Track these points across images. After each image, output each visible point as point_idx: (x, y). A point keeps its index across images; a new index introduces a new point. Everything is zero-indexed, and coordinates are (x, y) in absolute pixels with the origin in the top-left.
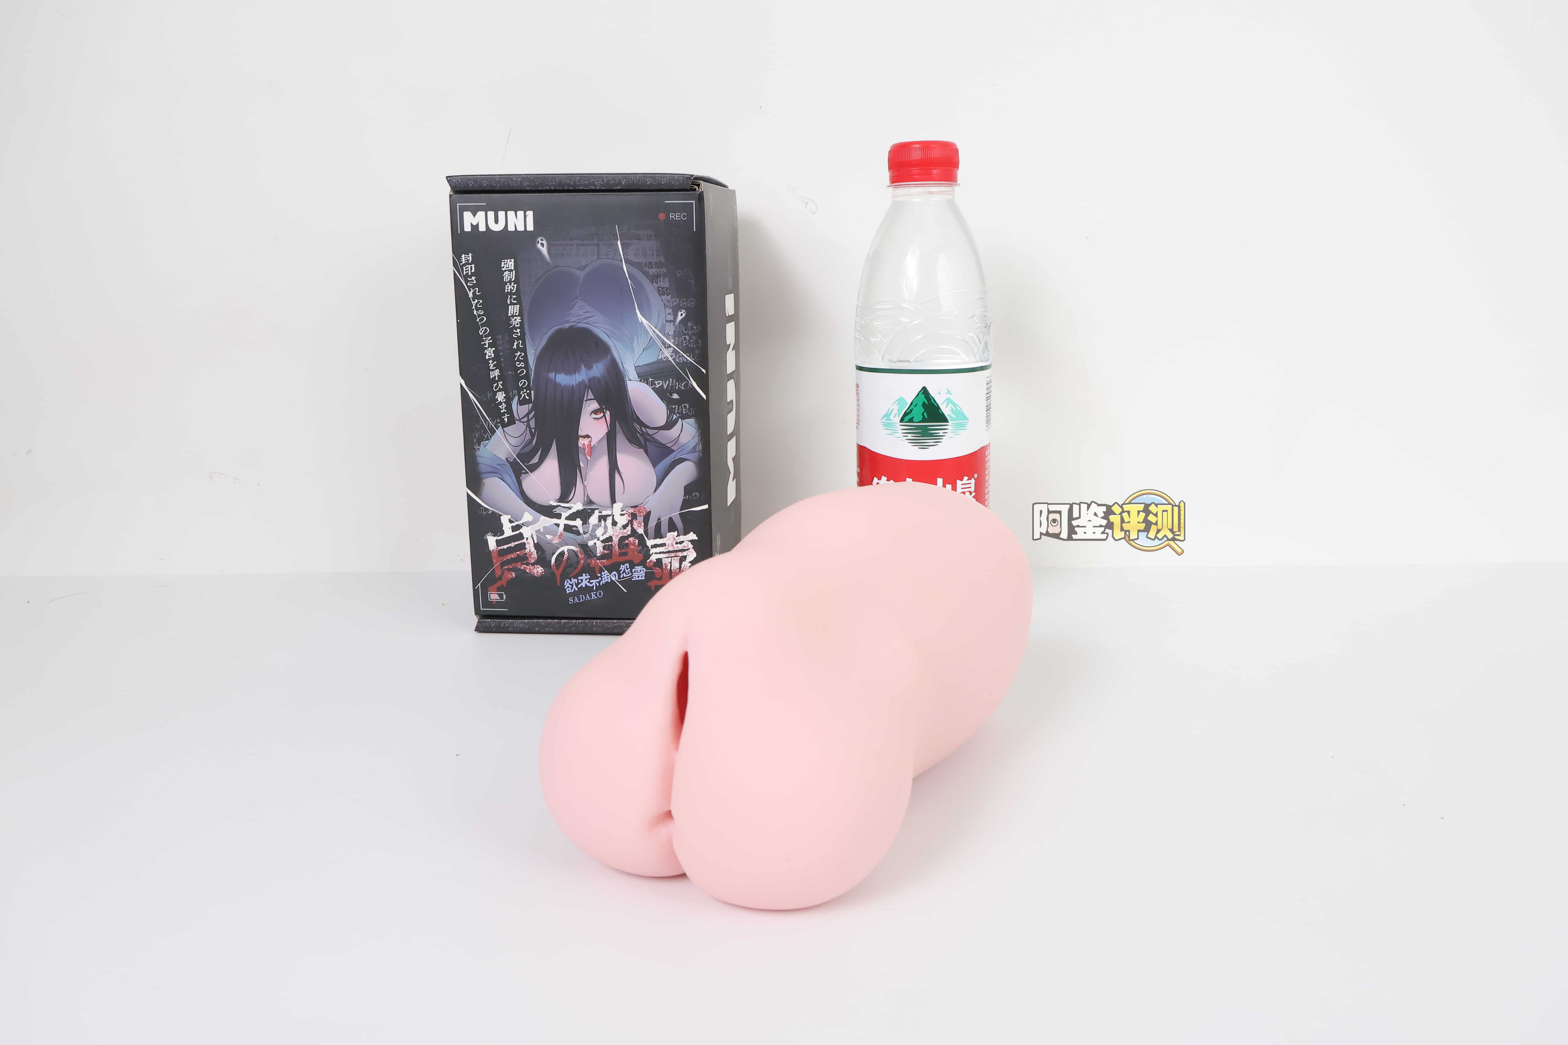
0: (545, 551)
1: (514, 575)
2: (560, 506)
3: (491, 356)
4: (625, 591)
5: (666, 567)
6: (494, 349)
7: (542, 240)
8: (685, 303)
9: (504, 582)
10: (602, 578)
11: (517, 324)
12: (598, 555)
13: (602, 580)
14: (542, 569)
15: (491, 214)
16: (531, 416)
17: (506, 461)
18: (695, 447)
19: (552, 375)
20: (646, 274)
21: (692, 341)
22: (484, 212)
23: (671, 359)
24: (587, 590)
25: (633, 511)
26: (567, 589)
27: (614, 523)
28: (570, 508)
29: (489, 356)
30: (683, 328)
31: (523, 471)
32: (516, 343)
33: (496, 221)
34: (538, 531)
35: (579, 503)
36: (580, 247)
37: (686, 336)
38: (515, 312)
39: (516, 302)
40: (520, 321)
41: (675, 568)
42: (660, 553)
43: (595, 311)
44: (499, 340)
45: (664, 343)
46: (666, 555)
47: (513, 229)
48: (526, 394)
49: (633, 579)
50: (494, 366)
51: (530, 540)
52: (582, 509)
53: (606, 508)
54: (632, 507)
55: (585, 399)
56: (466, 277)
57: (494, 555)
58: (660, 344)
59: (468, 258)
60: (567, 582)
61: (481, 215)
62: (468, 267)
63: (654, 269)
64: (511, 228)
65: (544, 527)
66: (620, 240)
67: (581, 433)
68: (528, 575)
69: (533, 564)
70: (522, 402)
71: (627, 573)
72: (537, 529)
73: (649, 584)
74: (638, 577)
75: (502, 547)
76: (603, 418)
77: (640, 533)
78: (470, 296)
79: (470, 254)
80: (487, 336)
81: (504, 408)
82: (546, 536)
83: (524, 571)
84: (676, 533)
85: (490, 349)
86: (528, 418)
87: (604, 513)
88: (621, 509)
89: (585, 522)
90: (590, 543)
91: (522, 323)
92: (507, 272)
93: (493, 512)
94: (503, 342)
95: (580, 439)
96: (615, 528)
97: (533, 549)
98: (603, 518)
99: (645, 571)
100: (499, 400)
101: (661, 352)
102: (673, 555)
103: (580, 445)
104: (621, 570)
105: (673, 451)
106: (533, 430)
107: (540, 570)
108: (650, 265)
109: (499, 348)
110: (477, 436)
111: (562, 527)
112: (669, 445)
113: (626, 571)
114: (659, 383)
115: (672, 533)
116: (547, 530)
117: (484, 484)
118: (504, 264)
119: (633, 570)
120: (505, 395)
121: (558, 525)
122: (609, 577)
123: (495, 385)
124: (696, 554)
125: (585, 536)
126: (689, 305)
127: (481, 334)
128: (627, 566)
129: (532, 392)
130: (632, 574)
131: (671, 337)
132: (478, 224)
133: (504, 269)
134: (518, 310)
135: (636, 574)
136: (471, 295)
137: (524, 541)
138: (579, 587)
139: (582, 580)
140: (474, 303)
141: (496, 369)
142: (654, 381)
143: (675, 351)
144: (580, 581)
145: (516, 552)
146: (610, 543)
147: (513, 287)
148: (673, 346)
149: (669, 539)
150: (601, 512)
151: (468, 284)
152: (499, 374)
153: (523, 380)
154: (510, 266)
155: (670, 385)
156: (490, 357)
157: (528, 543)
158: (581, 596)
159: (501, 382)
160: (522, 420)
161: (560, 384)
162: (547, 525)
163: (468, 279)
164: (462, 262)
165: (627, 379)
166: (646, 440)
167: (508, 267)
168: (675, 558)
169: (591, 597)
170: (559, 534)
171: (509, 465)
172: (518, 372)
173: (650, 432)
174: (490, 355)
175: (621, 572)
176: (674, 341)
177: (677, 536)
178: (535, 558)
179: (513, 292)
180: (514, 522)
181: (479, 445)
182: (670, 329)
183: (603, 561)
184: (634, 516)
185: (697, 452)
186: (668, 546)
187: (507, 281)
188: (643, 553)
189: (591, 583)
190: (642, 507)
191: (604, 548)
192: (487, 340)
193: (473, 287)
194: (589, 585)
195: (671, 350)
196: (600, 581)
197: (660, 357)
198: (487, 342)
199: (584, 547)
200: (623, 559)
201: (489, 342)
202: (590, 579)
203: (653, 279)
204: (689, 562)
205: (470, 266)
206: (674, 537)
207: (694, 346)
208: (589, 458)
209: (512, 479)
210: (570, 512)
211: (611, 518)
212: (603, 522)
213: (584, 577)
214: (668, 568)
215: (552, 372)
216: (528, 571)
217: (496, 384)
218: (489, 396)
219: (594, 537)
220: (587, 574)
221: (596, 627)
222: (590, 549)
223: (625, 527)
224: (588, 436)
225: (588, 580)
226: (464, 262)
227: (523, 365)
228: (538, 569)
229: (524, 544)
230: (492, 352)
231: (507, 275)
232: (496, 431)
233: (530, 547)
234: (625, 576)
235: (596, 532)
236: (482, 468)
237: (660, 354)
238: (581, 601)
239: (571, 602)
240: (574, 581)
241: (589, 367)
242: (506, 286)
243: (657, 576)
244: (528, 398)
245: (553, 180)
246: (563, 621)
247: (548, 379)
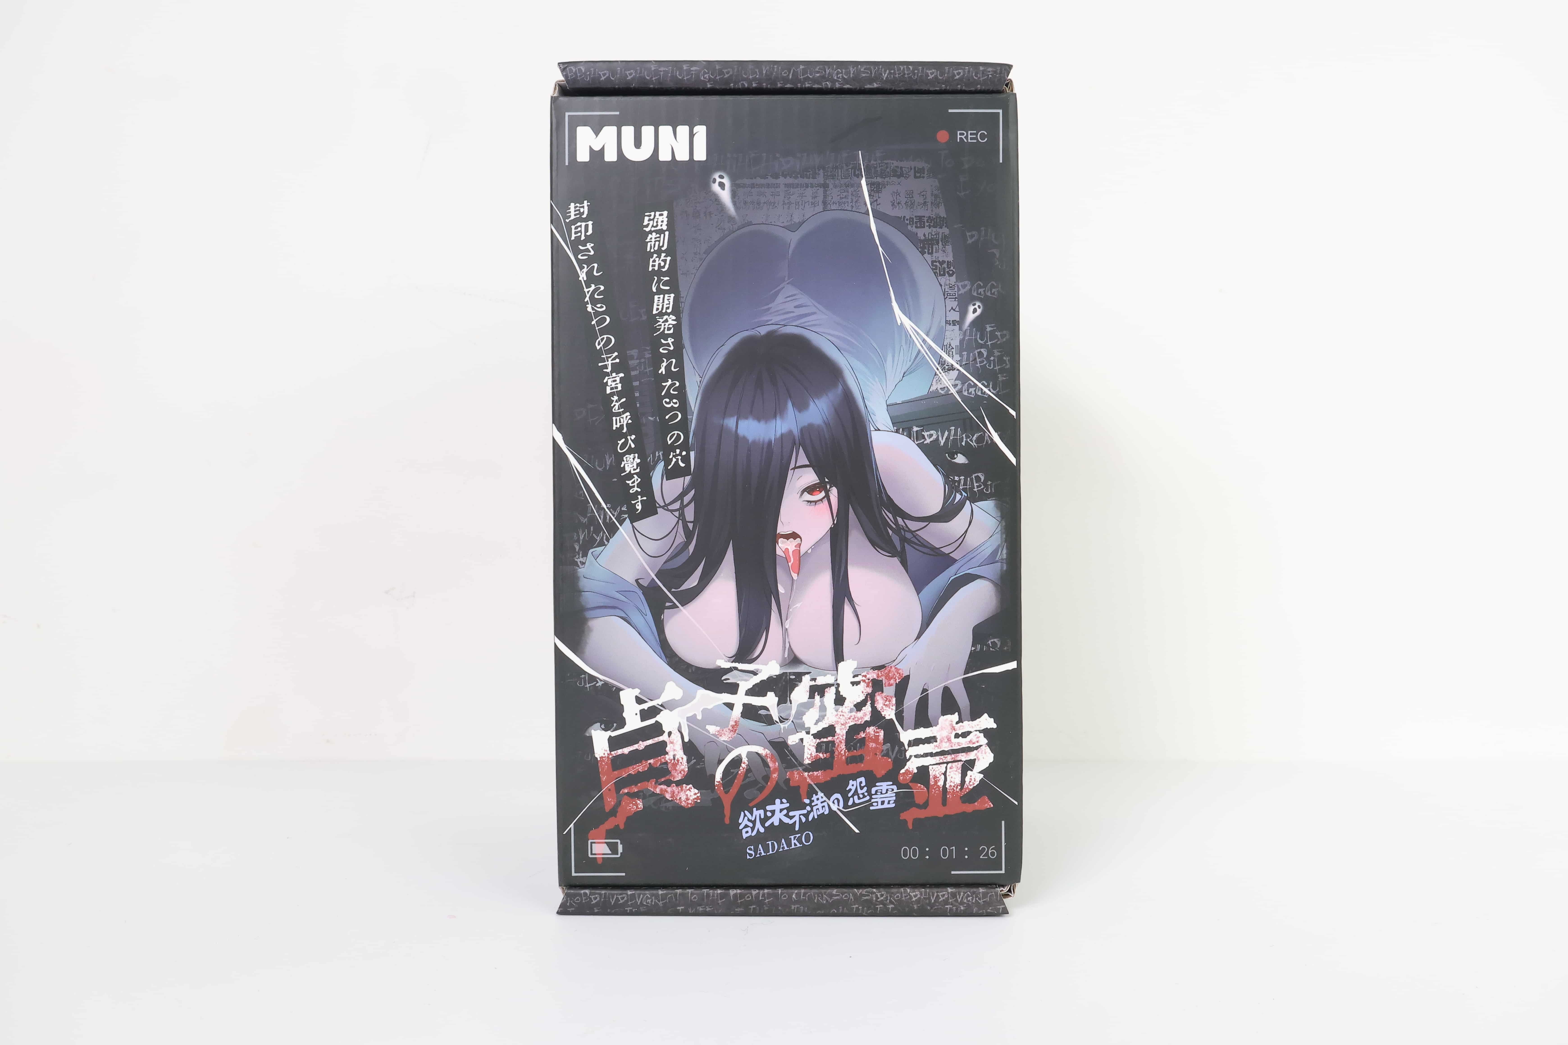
0: (703, 757)
1: (641, 806)
2: (736, 668)
3: (616, 388)
4: (857, 831)
5: (936, 782)
6: (622, 375)
7: (721, 177)
8: (981, 290)
9: (619, 821)
10: (812, 807)
11: (669, 329)
12: (807, 762)
13: (812, 810)
14: (696, 791)
15: (628, 132)
16: (687, 499)
17: (635, 584)
18: (995, 553)
19: (731, 422)
20: (912, 238)
21: (992, 358)
22: (615, 129)
23: (953, 391)
24: (784, 830)
25: (875, 677)
26: (744, 831)
27: (840, 700)
28: (755, 673)
29: (612, 389)
30: (976, 335)
31: (668, 604)
32: (664, 364)
33: (638, 143)
34: (691, 719)
35: (774, 662)
36: (792, 190)
37: (982, 350)
38: (665, 306)
39: (668, 288)
40: (675, 323)
41: (953, 784)
42: (926, 755)
43: (816, 304)
44: (632, 358)
45: (941, 362)
46: (937, 759)
47: (668, 158)
48: (679, 457)
49: (872, 808)
50: (621, 406)
51: (676, 737)
52: (777, 673)
53: (824, 670)
54: (874, 668)
55: (792, 465)
56: (575, 245)
57: (604, 768)
58: (934, 364)
59: (582, 210)
60: (745, 815)
61: (609, 132)
62: (580, 226)
63: (927, 228)
64: (665, 156)
65: (705, 711)
66: (866, 178)
67: (781, 529)
68: (668, 804)
69: (679, 783)
70: (671, 474)
71: (861, 796)
72: (690, 715)
73: (904, 816)
74: (883, 803)
75: (620, 752)
76: (825, 501)
77: (888, 717)
78: (581, 279)
79: (585, 202)
80: (611, 351)
81: (635, 484)
82: (708, 727)
83: (661, 798)
84: (955, 717)
85: (614, 375)
86: (682, 503)
87: (821, 681)
88: (853, 673)
89: (783, 698)
90: (792, 740)
91: (677, 327)
92: (654, 234)
93: (606, 684)
94: (640, 362)
95: (781, 540)
96: (840, 710)
97: (680, 755)
98: (818, 690)
99: (896, 791)
100: (628, 469)
101: (936, 378)
102: (949, 758)
103: (779, 552)
104: (850, 790)
105: (954, 561)
106: (691, 526)
107: (692, 793)
108: (920, 222)
109: (633, 373)
110: (581, 538)
111: (738, 710)
112: (946, 550)
113: (860, 791)
114: (931, 436)
115: (949, 717)
116: (709, 717)
117: (590, 630)
118: (649, 220)
119: (873, 790)
120: (639, 461)
121: (730, 706)
122: (825, 804)
123: (620, 442)
124: (992, 755)
125: (782, 725)
126: (989, 294)
127: (598, 347)
128: (861, 783)
129: (692, 454)
130: (871, 798)
131: (954, 351)
132: (603, 148)
133: (647, 229)
134: (671, 303)
135: (878, 798)
136: (583, 276)
137: (664, 737)
138: (767, 824)
139: (773, 812)
140: (588, 291)
141: (624, 413)
142: (922, 430)
143: (961, 377)
144: (769, 814)
145: (647, 760)
146: (830, 739)
147: (665, 261)
148: (957, 366)
149: (942, 729)
150: (814, 680)
151: (579, 257)
152: (630, 421)
153: (676, 432)
154: (660, 224)
155: (951, 438)
156: (615, 390)
157: (672, 743)
158: (770, 843)
159: (633, 437)
160: (670, 507)
161: (745, 439)
162: (710, 707)
163: (581, 247)
164: (570, 216)
165: (872, 429)
166: (903, 540)
167: (657, 226)
168: (954, 764)
169: (789, 845)
170: (732, 723)
171: (640, 593)
172: (667, 417)
173: (913, 525)
174: (613, 386)
175: (850, 795)
176: (959, 359)
177: (957, 723)
178: (683, 770)
179: (664, 270)
180: (647, 702)
181: (585, 555)
182: (954, 336)
183: (815, 773)
184: (877, 686)
185: (997, 562)
186: (941, 741)
187: (652, 250)
188: (893, 757)
189: (791, 818)
190: (893, 669)
191: (819, 748)
192: (610, 359)
193: (589, 261)
194: (786, 820)
195: (954, 374)
196: (809, 812)
197: (933, 388)
198: (610, 362)
199: (780, 747)
200: (853, 768)
201: (614, 362)
202: (789, 809)
203: (925, 246)
204: (980, 773)
205: (583, 224)
206: (951, 725)
207: (997, 368)
208: (795, 576)
209: (645, 619)
210: (756, 680)
211: (833, 689)
212: (817, 697)
213: (778, 805)
214: (939, 784)
215: (732, 416)
216: (668, 796)
217: (623, 440)
218: (608, 463)
219: (799, 726)
220: (784, 801)
221: (796, 902)
222: (790, 752)
223: (859, 706)
224: (794, 536)
225: (785, 812)
226: (573, 217)
227: (676, 403)
228: (688, 792)
229: (664, 744)
230: (618, 381)
231: (653, 240)
232: (619, 528)
233: (674, 750)
234: (857, 801)
235: (805, 718)
236: (589, 599)
237: (935, 380)
238: (771, 852)
239: (751, 855)
240: (758, 813)
241: (801, 406)
242: (651, 260)
243: (919, 800)
244: (682, 465)
245: (757, 70)
246: (732, 892)
247: (722, 429)
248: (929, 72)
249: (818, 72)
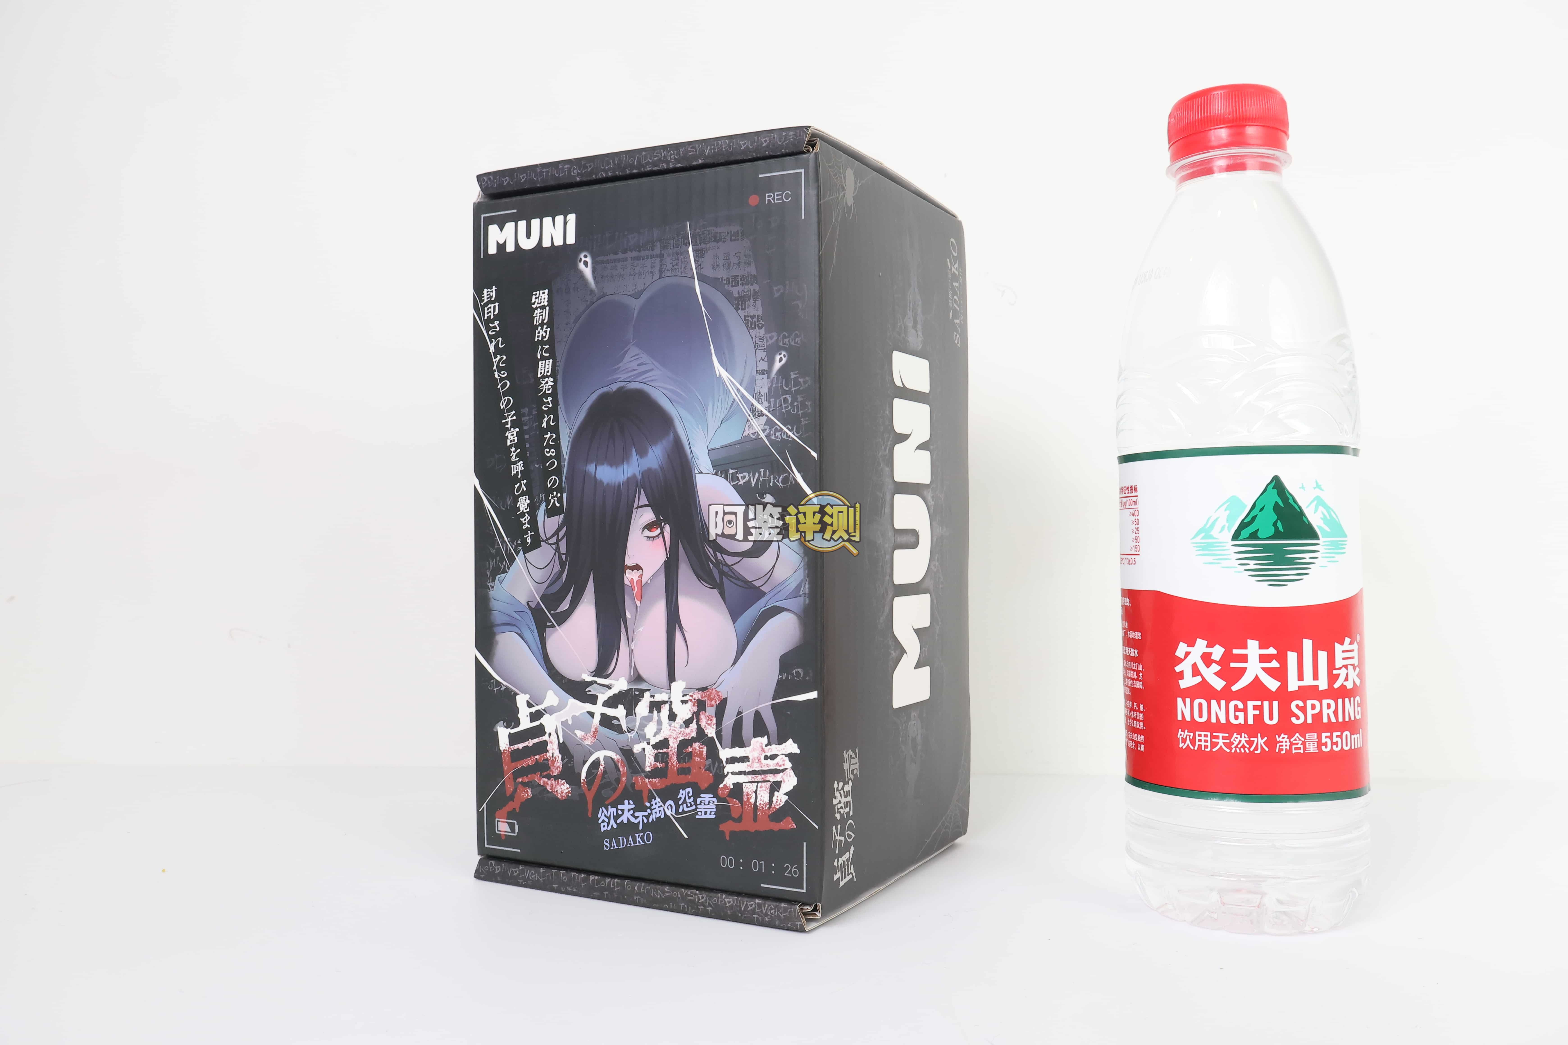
0: (573, 757)
1: (530, 794)
2: (596, 682)
3: (514, 440)
4: (686, 836)
5: (748, 799)
6: (517, 430)
7: (585, 256)
8: (786, 340)
9: (514, 805)
10: (651, 810)
11: (549, 389)
12: (648, 769)
13: (651, 813)
14: (568, 786)
15: (522, 224)
16: (561, 534)
17: (527, 606)
18: (798, 587)
19: (591, 468)
20: (728, 295)
21: (796, 404)
22: (513, 223)
23: (762, 435)
24: (629, 829)
25: (700, 697)
26: (602, 825)
27: (672, 717)
28: (609, 687)
29: (511, 441)
30: (782, 383)
31: (548, 624)
32: (546, 419)
33: (528, 235)
34: (565, 723)
35: (623, 678)
36: (636, 262)
37: (787, 396)
38: (546, 370)
39: (548, 355)
40: (552, 384)
41: (762, 803)
42: (740, 773)
43: (654, 362)
44: (524, 415)
45: (753, 409)
46: (749, 778)
47: (549, 245)
48: (556, 499)
49: (697, 817)
50: (517, 456)
51: (554, 738)
52: (626, 689)
53: (660, 689)
54: (699, 689)
55: (636, 505)
56: (487, 322)
57: (506, 759)
58: (746, 411)
59: (491, 294)
60: (603, 812)
61: (510, 226)
62: (490, 308)
63: (740, 286)
64: (546, 244)
65: (574, 717)
66: (692, 246)
67: (629, 561)
68: (549, 795)
69: (556, 778)
70: (551, 512)
71: (689, 805)
72: (564, 720)
73: (722, 827)
74: (706, 813)
75: (516, 747)
76: (661, 537)
77: (710, 735)
78: (491, 351)
79: (494, 287)
80: (509, 410)
81: (526, 521)
82: (577, 732)
83: (543, 788)
84: (765, 740)
85: (512, 429)
86: (558, 537)
87: (659, 698)
88: (682, 692)
89: (630, 712)
90: (637, 749)
91: (554, 387)
92: (539, 309)
93: (507, 688)
94: (529, 419)
95: (628, 571)
96: (673, 725)
97: (557, 753)
98: (656, 706)
99: (716, 803)
100: (521, 509)
101: (748, 424)
102: (759, 778)
103: (626, 582)
104: (681, 798)
105: (764, 594)
106: (564, 557)
107: (565, 788)
108: (735, 281)
109: (525, 428)
110: (491, 566)
111: (597, 718)
112: (757, 584)
113: (688, 801)
114: (744, 477)
115: (759, 739)
116: (577, 722)
117: (497, 643)
118: (536, 298)
119: (699, 800)
120: (528, 502)
121: (592, 714)
122: (661, 809)
123: (516, 486)
124: (795, 779)
125: (629, 735)
126: (793, 343)
127: (502, 407)
128: (689, 793)
129: (565, 495)
130: (697, 808)
131: (763, 398)
132: (505, 241)
133: (534, 306)
134: (550, 367)
135: (702, 808)
136: (492, 349)
137: (546, 738)
138: (619, 821)
139: (623, 811)
140: (495, 361)
141: (519, 461)
142: (737, 473)
143: (769, 422)
144: (620, 812)
145: (534, 756)
146: (665, 750)
147: (546, 332)
148: (766, 412)
149: (754, 750)
150: (653, 696)
151: (490, 333)
152: (523, 469)
153: (553, 477)
154: (543, 300)
155: (761, 479)
156: (513, 443)
157: (551, 743)
158: (621, 838)
159: (525, 481)
160: (550, 541)
161: (601, 482)
162: (577, 714)
163: (490, 325)
164: (484, 300)
165: (697, 472)
166: (722, 573)
167: (541, 302)
168: (764, 784)
169: (635, 842)
170: (593, 730)
171: (530, 613)
172: (547, 465)
173: (730, 560)
174: (512, 439)
175: (680, 803)
176: (767, 405)
177: (766, 746)
178: (559, 767)
179: (545, 339)
180: (534, 706)
181: (494, 580)
182: (763, 385)
183: (654, 780)
184: (701, 706)
185: (800, 596)
186: (753, 762)
187: (538, 324)
188: (714, 772)
189: (636, 818)
190: (714, 691)
191: (657, 757)
192: (510, 417)
193: (495, 337)
194: (633, 820)
195: (763, 420)
196: (650, 815)
197: (746, 433)
198: (509, 420)
199: (627, 753)
200: (682, 779)
201: (512, 419)
202: (635, 810)
203: (739, 303)
204: (785, 794)
205: (492, 306)
206: (761, 746)
207: (800, 412)
208: (638, 603)
209: (532, 635)
210: (610, 693)
211: (667, 706)
212: (655, 712)
213: (627, 806)
214: (751, 801)
215: (592, 462)
216: (549, 788)
217: (519, 484)
218: (509, 504)
219: (642, 738)
220: (631, 802)
221: (638, 894)
222: (635, 759)
223: (687, 723)
224: (637, 567)
225: (631, 812)
226: (486, 301)
227: (553, 452)
228: (562, 786)
229: (545, 743)
230: (515, 435)
231: (538, 315)
232: (515, 559)
233: (553, 749)
234: (686, 810)
235: (646, 730)
236: (497, 617)
237: (747, 426)
238: (621, 847)
239: (607, 847)
240: (612, 811)
241: (642, 453)
242: (537, 332)
243: (735, 815)
244: (558, 505)
245: (611, 161)
246: (592, 878)
247: (585, 474)
248: (742, 143)
249: (656, 156)
